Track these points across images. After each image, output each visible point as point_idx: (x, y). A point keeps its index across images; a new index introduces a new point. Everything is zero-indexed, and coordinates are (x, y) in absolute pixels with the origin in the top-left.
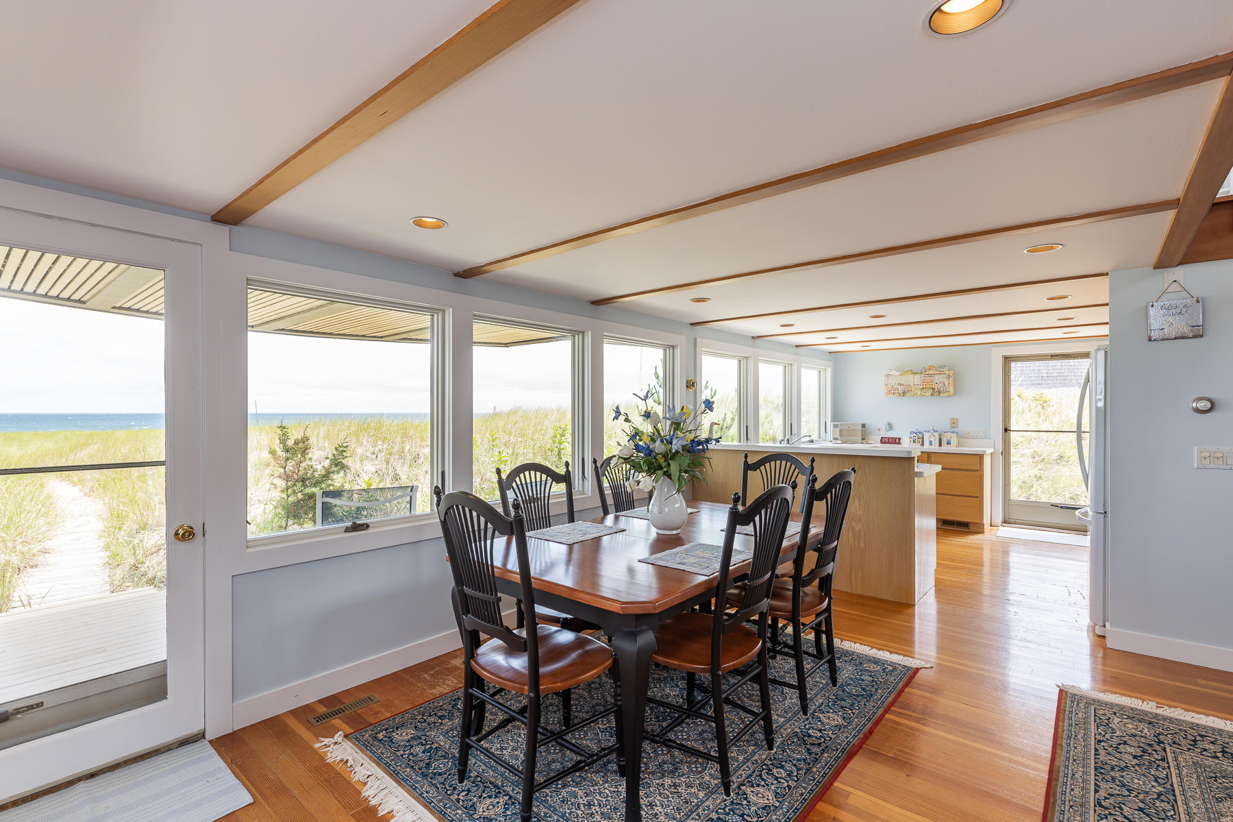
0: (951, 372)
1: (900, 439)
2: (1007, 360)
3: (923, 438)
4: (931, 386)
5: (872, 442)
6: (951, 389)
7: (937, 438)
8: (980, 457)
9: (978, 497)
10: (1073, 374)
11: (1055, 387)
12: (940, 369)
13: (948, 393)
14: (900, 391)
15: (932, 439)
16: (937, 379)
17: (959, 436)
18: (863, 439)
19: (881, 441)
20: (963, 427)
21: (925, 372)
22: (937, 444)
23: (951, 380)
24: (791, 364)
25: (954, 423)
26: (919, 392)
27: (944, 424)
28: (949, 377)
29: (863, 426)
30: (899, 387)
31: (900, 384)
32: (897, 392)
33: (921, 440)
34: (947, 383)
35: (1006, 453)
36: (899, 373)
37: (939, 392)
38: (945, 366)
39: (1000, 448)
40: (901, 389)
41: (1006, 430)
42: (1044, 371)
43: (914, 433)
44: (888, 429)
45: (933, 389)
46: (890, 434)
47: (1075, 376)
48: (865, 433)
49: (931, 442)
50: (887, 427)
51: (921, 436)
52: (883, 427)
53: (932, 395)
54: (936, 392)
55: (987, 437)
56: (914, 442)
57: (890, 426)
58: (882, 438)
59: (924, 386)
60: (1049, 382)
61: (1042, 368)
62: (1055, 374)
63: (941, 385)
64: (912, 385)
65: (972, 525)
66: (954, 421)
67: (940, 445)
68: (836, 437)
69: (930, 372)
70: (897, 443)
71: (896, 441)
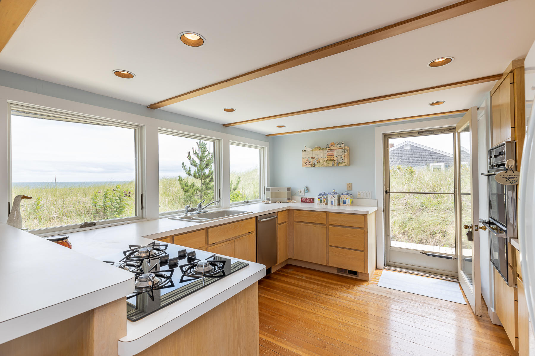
0: (346, 147)
1: (313, 199)
2: (386, 137)
3: (327, 198)
4: (333, 159)
5: (295, 201)
6: (346, 160)
7: (337, 198)
8: (365, 216)
9: (363, 250)
10: (423, 160)
11: (416, 166)
12: (339, 145)
13: (344, 164)
14: (313, 163)
15: (333, 200)
16: (338, 153)
17: (352, 196)
18: (289, 199)
19: (301, 200)
20: (356, 190)
21: (329, 148)
22: (337, 203)
23: (346, 153)
24: (219, 140)
25: (349, 186)
26: (324, 163)
27: (341, 188)
28: (345, 151)
29: (289, 189)
30: (312, 160)
31: (312, 158)
32: (310, 163)
33: (326, 200)
34: (343, 156)
35: (387, 210)
36: (312, 150)
37: (338, 163)
38: (342, 143)
39: (382, 206)
40: (313, 161)
41: (387, 192)
42: (411, 158)
43: (321, 194)
44: (306, 191)
45: (334, 161)
46: (308, 196)
47: (424, 161)
48: (291, 194)
49: (332, 202)
50: (305, 190)
51: (325, 197)
52: (303, 190)
53: (333, 165)
54: (336, 163)
55: (372, 198)
56: (321, 202)
57: (307, 189)
58: (302, 198)
59: (328, 159)
60: (413, 163)
61: (410, 157)
62: (415, 160)
63: (339, 158)
64: (320, 158)
65: (359, 273)
66: (349, 185)
67: (339, 204)
68: (268, 198)
69: (332, 148)
70: (312, 202)
71: (311, 201)
